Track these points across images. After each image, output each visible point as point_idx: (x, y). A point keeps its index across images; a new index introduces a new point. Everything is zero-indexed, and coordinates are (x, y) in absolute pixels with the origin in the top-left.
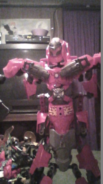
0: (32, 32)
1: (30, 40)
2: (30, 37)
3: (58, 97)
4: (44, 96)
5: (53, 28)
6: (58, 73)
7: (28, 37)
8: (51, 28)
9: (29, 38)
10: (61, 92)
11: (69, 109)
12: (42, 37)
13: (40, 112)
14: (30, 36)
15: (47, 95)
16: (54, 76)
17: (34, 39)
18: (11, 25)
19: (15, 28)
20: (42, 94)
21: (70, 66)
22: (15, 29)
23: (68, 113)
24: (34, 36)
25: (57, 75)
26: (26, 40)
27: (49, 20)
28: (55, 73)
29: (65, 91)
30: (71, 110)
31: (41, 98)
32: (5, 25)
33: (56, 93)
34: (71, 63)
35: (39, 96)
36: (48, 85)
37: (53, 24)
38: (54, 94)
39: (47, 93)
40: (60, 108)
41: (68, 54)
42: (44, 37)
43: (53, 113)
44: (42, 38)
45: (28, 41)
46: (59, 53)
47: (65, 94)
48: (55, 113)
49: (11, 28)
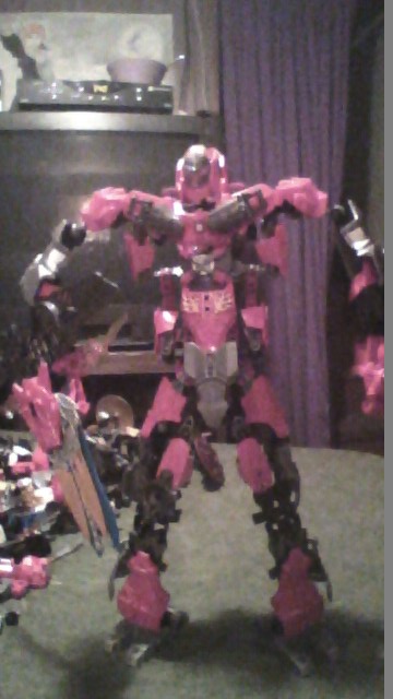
0: (110, 70)
1: (104, 98)
2: (104, 89)
3: (203, 273)
4: (170, 272)
5: (182, 57)
6: (201, 222)
7: (97, 88)
8: (176, 55)
9: (100, 93)
10: (207, 262)
11: (226, 299)
12: (144, 87)
13: (162, 310)
14: (102, 83)
15: (178, 271)
16: (195, 227)
17: (117, 96)
18: (30, 37)
19: (42, 47)
20: (167, 270)
21: (228, 209)
22: (43, 51)
23: (223, 306)
24: (117, 86)
25: (199, 227)
26: (91, 98)
27: (169, 17)
28: (195, 223)
29: (216, 260)
30: (230, 301)
31: (165, 277)
32: (8, 34)
33: (198, 265)
34: (229, 200)
35: (159, 273)
36: (181, 248)
37: (184, 39)
38: (194, 267)
39: (176, 265)
40: (207, 298)
41: (223, 181)
42: (151, 89)
43: (191, 308)
44: (145, 93)
45: (96, 103)
46: (204, 180)
47: (216, 268)
48: (196, 309)
49: (30, 45)
